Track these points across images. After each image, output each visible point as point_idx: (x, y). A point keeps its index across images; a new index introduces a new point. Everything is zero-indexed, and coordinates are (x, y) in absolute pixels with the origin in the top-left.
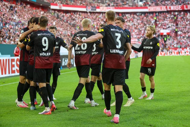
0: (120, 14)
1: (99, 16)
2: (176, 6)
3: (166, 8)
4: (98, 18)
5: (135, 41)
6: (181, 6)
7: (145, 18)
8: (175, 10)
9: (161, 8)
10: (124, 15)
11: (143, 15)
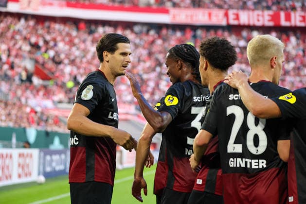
0: (82, 25)
1: (15, 24)
2: (256, 12)
3: (226, 15)
4: (11, 31)
5: (127, 114)
6: (271, 12)
7: (159, 42)
8: (252, 23)
9: (210, 15)
10: (93, 27)
11: (152, 32)
